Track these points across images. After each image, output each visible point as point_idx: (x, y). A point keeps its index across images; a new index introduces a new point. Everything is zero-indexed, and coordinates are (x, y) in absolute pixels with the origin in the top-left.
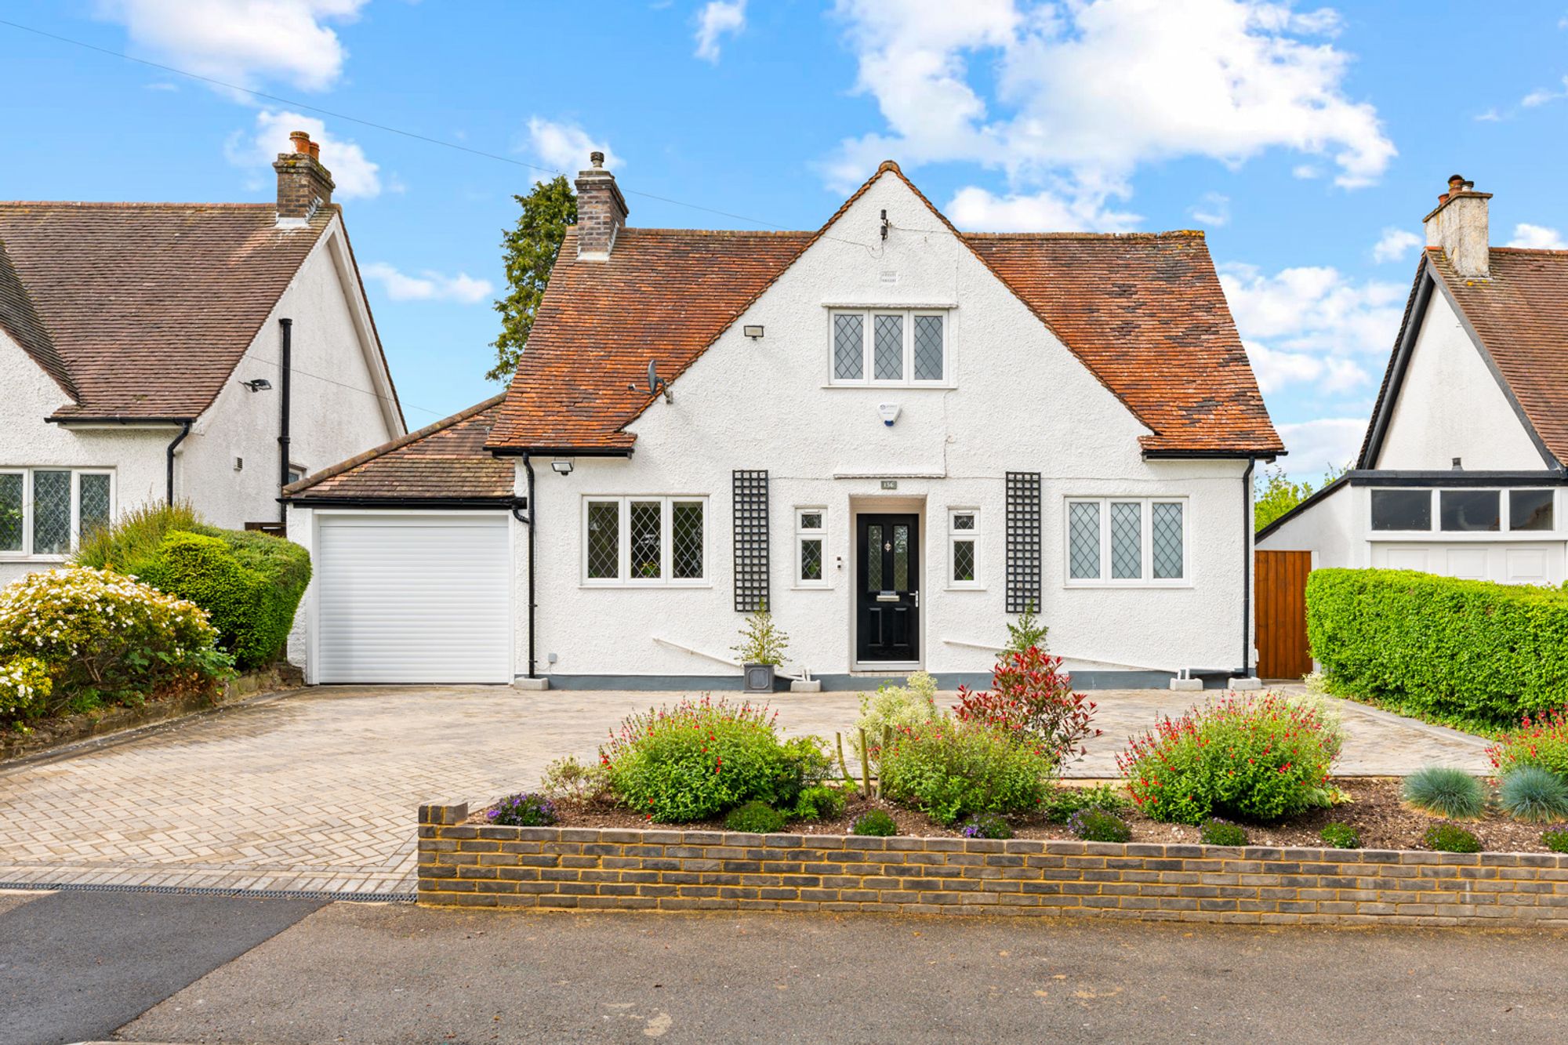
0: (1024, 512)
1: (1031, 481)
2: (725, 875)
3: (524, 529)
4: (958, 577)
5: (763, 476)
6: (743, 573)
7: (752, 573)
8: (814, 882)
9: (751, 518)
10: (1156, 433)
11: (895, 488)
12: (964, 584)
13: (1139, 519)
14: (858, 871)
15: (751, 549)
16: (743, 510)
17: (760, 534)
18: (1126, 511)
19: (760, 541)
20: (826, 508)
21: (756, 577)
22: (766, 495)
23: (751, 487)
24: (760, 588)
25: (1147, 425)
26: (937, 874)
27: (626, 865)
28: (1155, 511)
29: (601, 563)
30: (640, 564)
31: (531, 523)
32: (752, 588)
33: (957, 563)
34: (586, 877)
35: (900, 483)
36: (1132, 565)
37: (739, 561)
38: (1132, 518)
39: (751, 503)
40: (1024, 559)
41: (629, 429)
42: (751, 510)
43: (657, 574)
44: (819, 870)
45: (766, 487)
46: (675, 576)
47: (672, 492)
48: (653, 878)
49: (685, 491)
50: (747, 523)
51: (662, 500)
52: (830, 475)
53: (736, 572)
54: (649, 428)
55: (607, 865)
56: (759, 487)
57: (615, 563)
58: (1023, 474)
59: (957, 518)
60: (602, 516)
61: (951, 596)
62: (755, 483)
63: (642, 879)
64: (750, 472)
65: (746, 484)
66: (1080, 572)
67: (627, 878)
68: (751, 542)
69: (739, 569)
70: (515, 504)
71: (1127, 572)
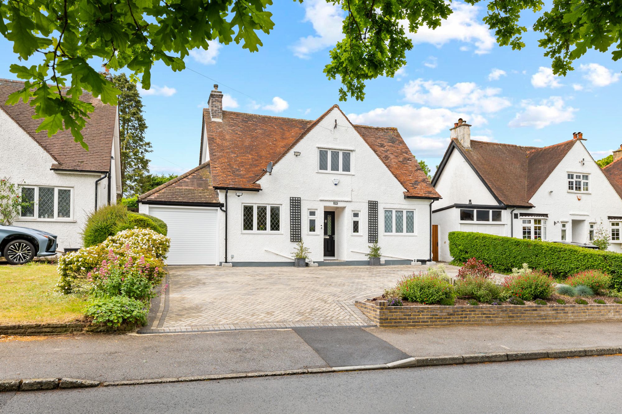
0: (373, 213)
1: (375, 204)
2: (448, 317)
3: (224, 214)
4: (354, 232)
5: (299, 199)
6: (293, 229)
7: (296, 229)
8: (466, 317)
9: (295, 212)
10: (408, 191)
11: (337, 204)
12: (356, 234)
13: (402, 216)
14: (475, 314)
15: (296, 222)
16: (293, 210)
17: (298, 217)
18: (399, 213)
19: (298, 220)
20: (317, 210)
21: (297, 231)
22: (300, 205)
23: (295, 203)
24: (298, 234)
25: (406, 188)
26: (491, 314)
27: (427, 315)
28: (407, 213)
29: (248, 225)
30: (260, 226)
31: (226, 212)
32: (296, 234)
33: (354, 227)
34: (418, 318)
35: (339, 202)
36: (401, 229)
37: (292, 226)
38: (401, 215)
39: (295, 207)
40: (373, 226)
41: (257, 182)
42: (295, 210)
43: (265, 229)
44: (467, 314)
45: (300, 203)
46: (271, 230)
47: (271, 203)
48: (432, 318)
49: (275, 203)
50: (294, 214)
51: (267, 206)
52: (319, 199)
53: (291, 229)
54: (263, 182)
55: (422, 315)
56: (298, 203)
57: (252, 226)
58: (373, 201)
59: (354, 214)
60: (248, 210)
61: (353, 237)
62: (297, 201)
63: (430, 318)
64: (295, 198)
65: (294, 201)
66: (387, 231)
67: (427, 318)
68: (295, 220)
69: (292, 228)
70: (221, 205)
71: (399, 231)
